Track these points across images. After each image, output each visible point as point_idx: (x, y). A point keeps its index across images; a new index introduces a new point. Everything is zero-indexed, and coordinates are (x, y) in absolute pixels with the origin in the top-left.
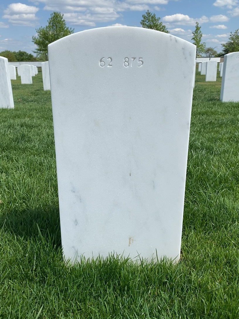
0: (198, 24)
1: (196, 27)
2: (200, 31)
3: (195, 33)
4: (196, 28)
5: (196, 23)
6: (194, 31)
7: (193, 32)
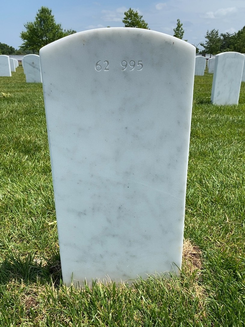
0: (179, 22)
1: (177, 24)
2: (181, 29)
3: (176, 31)
4: (177, 26)
5: (178, 21)
6: (176, 28)
7: (174, 30)
